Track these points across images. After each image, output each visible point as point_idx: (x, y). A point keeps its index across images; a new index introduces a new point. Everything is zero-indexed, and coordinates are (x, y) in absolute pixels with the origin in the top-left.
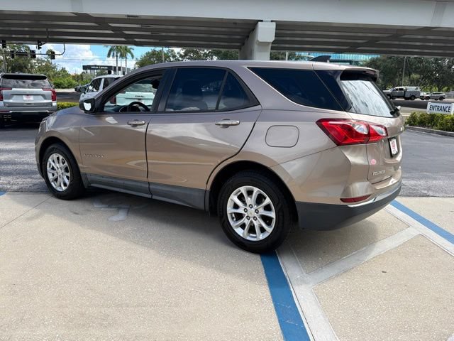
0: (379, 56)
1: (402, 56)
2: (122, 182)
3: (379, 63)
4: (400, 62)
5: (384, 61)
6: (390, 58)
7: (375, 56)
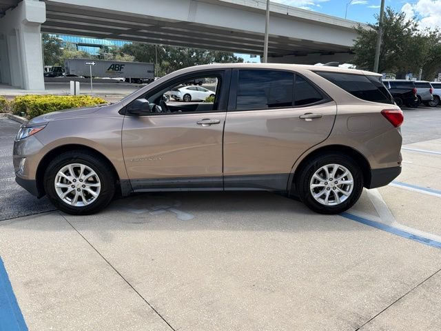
0: (132, 43)
1: (153, 44)
2: (187, 181)
3: (133, 50)
4: (152, 49)
5: (137, 48)
6: (142, 45)
7: (129, 43)
